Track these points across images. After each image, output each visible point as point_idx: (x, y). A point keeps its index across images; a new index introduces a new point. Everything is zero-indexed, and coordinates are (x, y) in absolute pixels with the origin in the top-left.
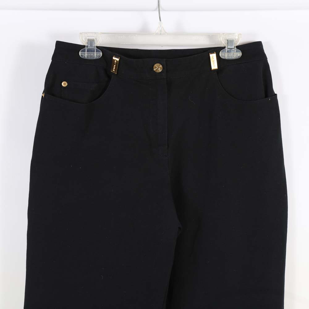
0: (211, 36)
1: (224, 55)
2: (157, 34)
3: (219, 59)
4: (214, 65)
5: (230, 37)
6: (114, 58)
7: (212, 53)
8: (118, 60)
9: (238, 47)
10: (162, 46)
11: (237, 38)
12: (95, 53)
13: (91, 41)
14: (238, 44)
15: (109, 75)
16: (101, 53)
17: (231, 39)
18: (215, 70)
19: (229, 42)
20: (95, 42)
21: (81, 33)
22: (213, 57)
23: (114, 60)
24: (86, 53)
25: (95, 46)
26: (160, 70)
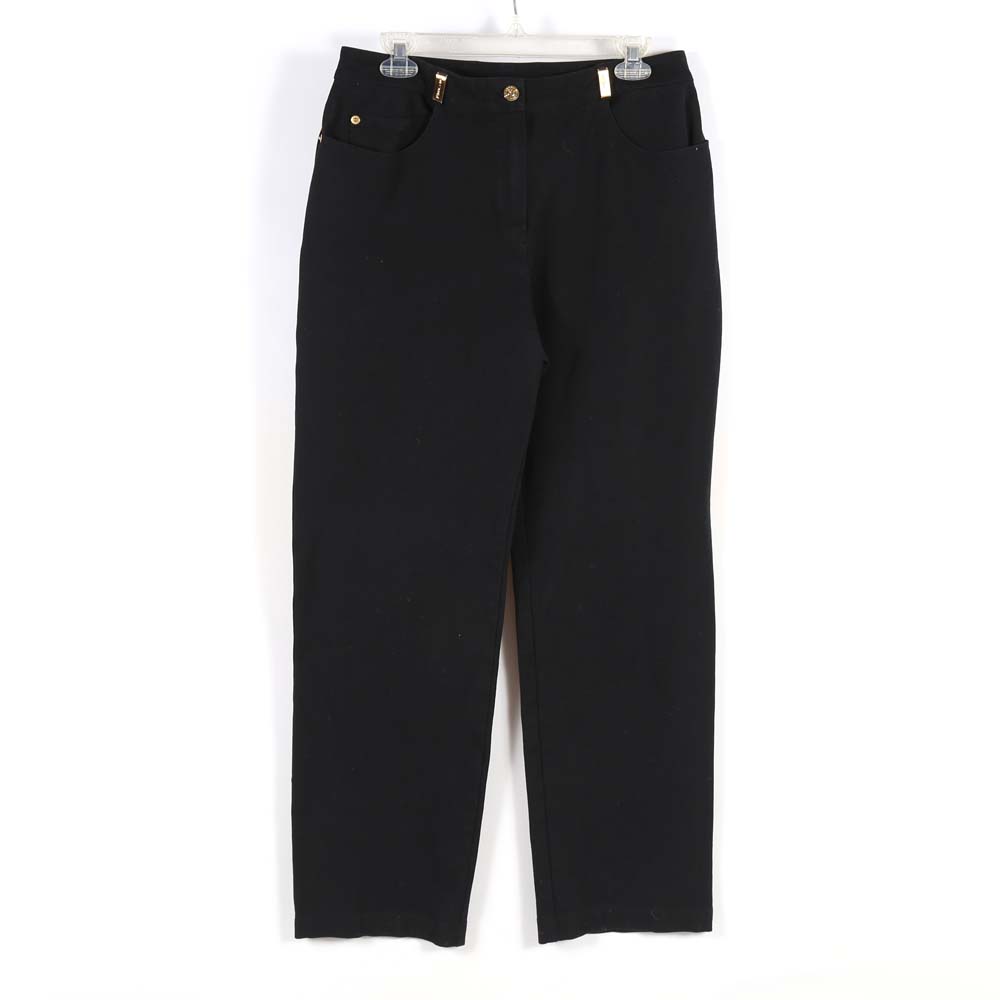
0: (600, 41)
1: (622, 73)
2: (510, 36)
3: (613, 79)
4: (605, 90)
5: (631, 43)
6: (438, 76)
7: (603, 68)
8: (444, 78)
9: (645, 60)
10: (519, 56)
11: (643, 44)
12: (407, 67)
13: (400, 48)
14: (645, 55)
15: (429, 105)
16: (417, 68)
17: (634, 46)
18: (606, 98)
19: (631, 51)
20: (407, 48)
21: (382, 34)
22: (604, 76)
23: (438, 80)
24: (391, 67)
25: (408, 54)
26: (515, 97)
